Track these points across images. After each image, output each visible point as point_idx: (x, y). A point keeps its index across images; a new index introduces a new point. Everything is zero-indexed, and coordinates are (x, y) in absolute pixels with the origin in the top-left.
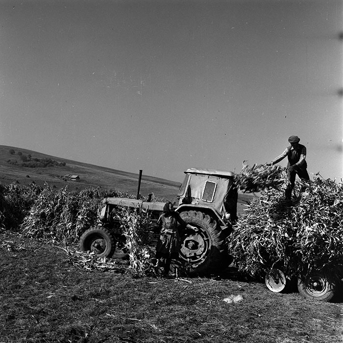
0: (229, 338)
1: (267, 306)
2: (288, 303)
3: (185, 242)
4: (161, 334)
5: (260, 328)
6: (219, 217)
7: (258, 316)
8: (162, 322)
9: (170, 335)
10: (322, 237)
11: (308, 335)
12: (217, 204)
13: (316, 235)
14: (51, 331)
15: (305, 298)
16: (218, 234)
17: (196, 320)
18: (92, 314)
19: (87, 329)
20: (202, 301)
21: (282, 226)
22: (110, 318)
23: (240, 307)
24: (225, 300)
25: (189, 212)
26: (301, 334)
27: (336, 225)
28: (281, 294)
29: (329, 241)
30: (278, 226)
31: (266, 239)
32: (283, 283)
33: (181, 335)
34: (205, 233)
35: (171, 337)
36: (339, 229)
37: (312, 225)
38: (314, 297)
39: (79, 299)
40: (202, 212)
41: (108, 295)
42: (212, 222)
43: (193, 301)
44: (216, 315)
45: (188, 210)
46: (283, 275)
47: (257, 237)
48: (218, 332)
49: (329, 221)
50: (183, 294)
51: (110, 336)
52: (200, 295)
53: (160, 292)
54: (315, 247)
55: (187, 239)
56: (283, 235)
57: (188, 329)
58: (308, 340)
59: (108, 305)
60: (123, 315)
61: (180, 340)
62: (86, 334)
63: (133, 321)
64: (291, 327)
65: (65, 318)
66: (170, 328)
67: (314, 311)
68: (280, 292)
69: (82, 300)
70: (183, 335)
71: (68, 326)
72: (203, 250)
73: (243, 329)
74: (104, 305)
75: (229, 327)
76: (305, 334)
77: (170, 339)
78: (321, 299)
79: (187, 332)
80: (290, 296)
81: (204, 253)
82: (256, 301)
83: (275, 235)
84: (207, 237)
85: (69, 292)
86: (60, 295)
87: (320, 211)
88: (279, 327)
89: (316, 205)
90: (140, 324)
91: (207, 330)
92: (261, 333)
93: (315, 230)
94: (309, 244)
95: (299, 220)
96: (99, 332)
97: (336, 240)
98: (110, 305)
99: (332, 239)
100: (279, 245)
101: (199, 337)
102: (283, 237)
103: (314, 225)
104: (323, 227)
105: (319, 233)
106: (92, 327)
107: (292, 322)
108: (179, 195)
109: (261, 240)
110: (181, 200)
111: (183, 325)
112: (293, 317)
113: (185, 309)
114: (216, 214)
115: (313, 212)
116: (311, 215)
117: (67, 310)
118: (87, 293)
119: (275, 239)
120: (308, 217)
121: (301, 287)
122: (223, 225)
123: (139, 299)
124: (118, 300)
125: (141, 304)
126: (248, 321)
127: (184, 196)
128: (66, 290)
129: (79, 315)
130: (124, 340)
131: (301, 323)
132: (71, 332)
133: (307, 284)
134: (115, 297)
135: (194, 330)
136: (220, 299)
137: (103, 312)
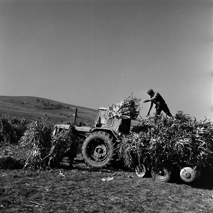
3: (96, 149)
6: (115, 135)
10: (161, 145)
12: (115, 127)
16: (114, 144)
20: (89, 180)
24: (102, 179)
25: (98, 132)
27: (170, 138)
29: (164, 147)
31: (133, 146)
32: (144, 172)
34: (106, 144)
37: (157, 138)
38: (159, 180)
39: (18, 177)
40: (106, 132)
42: (110, 137)
45: (98, 131)
46: (144, 167)
47: (129, 145)
49: (166, 136)
52: (90, 177)
54: (157, 151)
55: (97, 148)
63: (38, 187)
72: (106, 154)
78: (163, 181)
81: (106, 156)
84: (108, 146)
87: (163, 130)
89: (161, 127)
90: (40, 189)
99: (167, 146)
100: (138, 150)
102: (140, 145)
108: (95, 122)
109: (131, 147)
110: (95, 125)
114: (113, 133)
115: (158, 131)
120: (156, 134)
121: (153, 174)
122: (117, 140)
127: (97, 123)
133: (157, 172)
136: (100, 179)
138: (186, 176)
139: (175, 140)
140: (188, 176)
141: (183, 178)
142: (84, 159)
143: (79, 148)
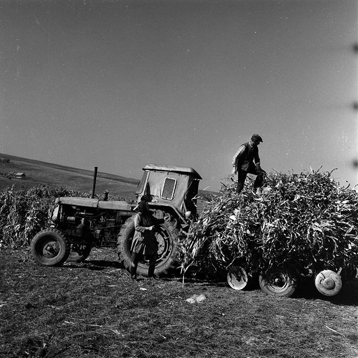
0: (194, 340)
1: (230, 305)
2: (251, 300)
4: (124, 339)
5: (225, 328)
6: (179, 215)
7: (222, 315)
8: (124, 327)
9: (133, 340)
10: (283, 233)
11: (273, 332)
12: (177, 201)
13: (277, 231)
14: (6, 343)
15: (267, 295)
17: (160, 323)
18: (49, 322)
19: (45, 339)
20: (164, 303)
21: (243, 223)
22: (68, 326)
23: (204, 307)
24: (188, 300)
26: (266, 332)
27: (296, 220)
28: (243, 292)
29: (290, 237)
30: (240, 223)
31: (228, 236)
32: (245, 281)
33: (145, 340)
34: (165, 232)
35: (135, 342)
36: (300, 224)
37: (273, 221)
38: (275, 293)
39: (33, 307)
40: (162, 210)
41: (65, 301)
42: (172, 220)
43: (155, 303)
44: (179, 317)
46: (245, 273)
47: (219, 235)
48: (183, 334)
49: (290, 217)
50: (144, 296)
51: (70, 345)
52: (162, 296)
53: (120, 295)
54: (277, 243)
56: (245, 232)
57: (152, 333)
58: (273, 337)
59: (66, 312)
60: (83, 322)
61: (145, 344)
62: (45, 345)
63: (93, 327)
64: (255, 325)
65: (20, 328)
66: (133, 333)
67: (277, 308)
68: (242, 290)
69: (37, 308)
70: (147, 339)
71: (23, 337)
72: (163, 250)
73: (208, 329)
74: (61, 312)
75: (194, 329)
76: (270, 331)
77: (134, 345)
78: (282, 295)
79: (152, 336)
80: (252, 294)
81: (165, 253)
82: (219, 300)
83: (237, 232)
84: (167, 236)
85: (22, 300)
86: (12, 304)
87: (281, 206)
88: (243, 326)
89: (277, 201)
90: (101, 330)
91: (172, 332)
92: (226, 333)
93: (276, 226)
94: (271, 240)
95: (261, 216)
96: (58, 342)
97: (297, 235)
98: (68, 311)
99: (293, 234)
100: (241, 243)
101: (164, 340)
102: (245, 233)
103: (275, 221)
104: (284, 222)
105: (280, 228)
106: (50, 336)
107: (256, 320)
108: (137, 193)
109: (224, 237)
110: (139, 199)
111: (146, 328)
112: (256, 315)
113: (147, 312)
114: (177, 212)
115: (274, 208)
116: (272, 211)
117: (21, 319)
118: (42, 300)
119: (237, 237)
120: (269, 213)
121: (262, 283)
122: (184, 223)
123: (99, 303)
124: (76, 306)
125: (101, 309)
126: (212, 321)
127: (143, 194)
128: (18, 298)
129: (35, 324)
130: (86, 348)
131: (264, 320)
132: (28, 342)
133: (269, 280)
134: (73, 302)
135: (158, 333)
136: (183, 299)
137: (61, 320)
138: (327, 286)
139: (305, 224)
140: (330, 285)
141: (322, 290)
142: (123, 262)
143: (107, 239)
